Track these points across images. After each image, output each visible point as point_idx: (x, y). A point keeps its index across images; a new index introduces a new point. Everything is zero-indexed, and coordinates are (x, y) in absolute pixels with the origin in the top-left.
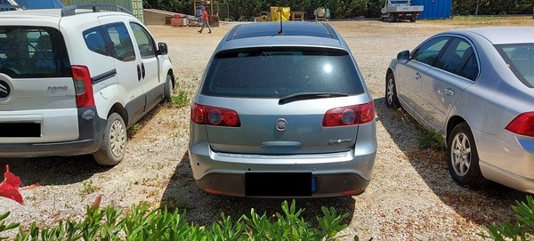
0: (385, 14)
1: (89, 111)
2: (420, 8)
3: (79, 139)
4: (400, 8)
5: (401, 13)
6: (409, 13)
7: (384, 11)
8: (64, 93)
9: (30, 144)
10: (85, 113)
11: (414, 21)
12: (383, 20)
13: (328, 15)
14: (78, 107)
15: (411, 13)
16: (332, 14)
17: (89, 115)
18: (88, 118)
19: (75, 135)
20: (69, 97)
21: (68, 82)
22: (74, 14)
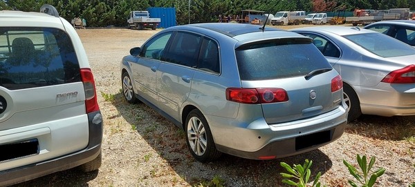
0: (132, 24)
1: (98, 115)
2: (159, 20)
3: (88, 146)
4: (145, 19)
5: (145, 23)
6: (151, 23)
7: (130, 21)
8: (74, 100)
9: (33, 165)
10: (95, 117)
11: (155, 29)
12: (130, 28)
13: (84, 24)
14: (87, 113)
15: (153, 23)
16: (87, 23)
17: (98, 119)
18: (98, 123)
19: (83, 143)
20: (79, 103)
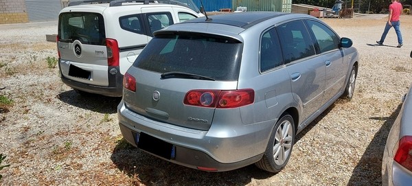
1: (113, 69)
3: (108, 86)
8: (102, 56)
14: (109, 65)
17: (113, 71)
18: (113, 73)
19: (106, 83)
20: (104, 58)
21: (103, 48)
22: (121, 5)
